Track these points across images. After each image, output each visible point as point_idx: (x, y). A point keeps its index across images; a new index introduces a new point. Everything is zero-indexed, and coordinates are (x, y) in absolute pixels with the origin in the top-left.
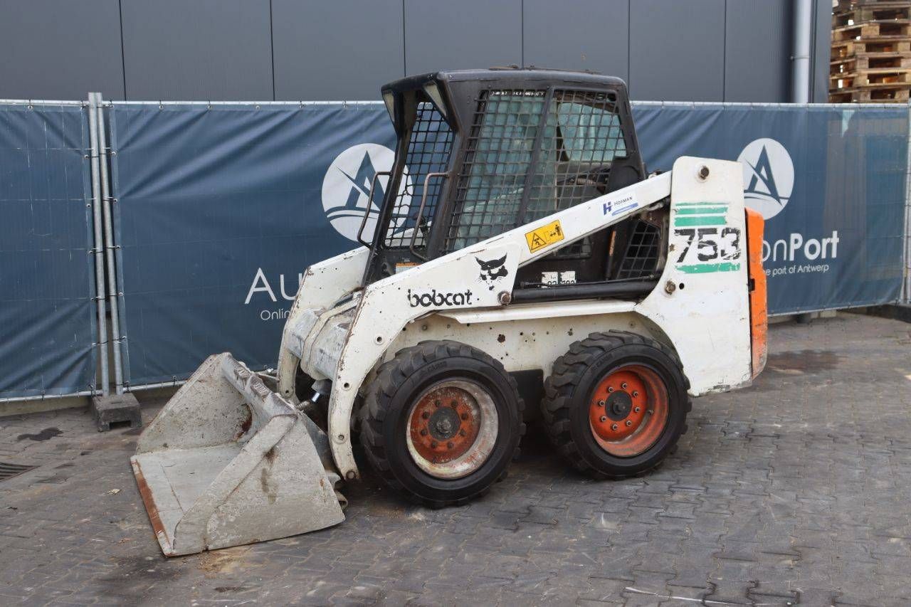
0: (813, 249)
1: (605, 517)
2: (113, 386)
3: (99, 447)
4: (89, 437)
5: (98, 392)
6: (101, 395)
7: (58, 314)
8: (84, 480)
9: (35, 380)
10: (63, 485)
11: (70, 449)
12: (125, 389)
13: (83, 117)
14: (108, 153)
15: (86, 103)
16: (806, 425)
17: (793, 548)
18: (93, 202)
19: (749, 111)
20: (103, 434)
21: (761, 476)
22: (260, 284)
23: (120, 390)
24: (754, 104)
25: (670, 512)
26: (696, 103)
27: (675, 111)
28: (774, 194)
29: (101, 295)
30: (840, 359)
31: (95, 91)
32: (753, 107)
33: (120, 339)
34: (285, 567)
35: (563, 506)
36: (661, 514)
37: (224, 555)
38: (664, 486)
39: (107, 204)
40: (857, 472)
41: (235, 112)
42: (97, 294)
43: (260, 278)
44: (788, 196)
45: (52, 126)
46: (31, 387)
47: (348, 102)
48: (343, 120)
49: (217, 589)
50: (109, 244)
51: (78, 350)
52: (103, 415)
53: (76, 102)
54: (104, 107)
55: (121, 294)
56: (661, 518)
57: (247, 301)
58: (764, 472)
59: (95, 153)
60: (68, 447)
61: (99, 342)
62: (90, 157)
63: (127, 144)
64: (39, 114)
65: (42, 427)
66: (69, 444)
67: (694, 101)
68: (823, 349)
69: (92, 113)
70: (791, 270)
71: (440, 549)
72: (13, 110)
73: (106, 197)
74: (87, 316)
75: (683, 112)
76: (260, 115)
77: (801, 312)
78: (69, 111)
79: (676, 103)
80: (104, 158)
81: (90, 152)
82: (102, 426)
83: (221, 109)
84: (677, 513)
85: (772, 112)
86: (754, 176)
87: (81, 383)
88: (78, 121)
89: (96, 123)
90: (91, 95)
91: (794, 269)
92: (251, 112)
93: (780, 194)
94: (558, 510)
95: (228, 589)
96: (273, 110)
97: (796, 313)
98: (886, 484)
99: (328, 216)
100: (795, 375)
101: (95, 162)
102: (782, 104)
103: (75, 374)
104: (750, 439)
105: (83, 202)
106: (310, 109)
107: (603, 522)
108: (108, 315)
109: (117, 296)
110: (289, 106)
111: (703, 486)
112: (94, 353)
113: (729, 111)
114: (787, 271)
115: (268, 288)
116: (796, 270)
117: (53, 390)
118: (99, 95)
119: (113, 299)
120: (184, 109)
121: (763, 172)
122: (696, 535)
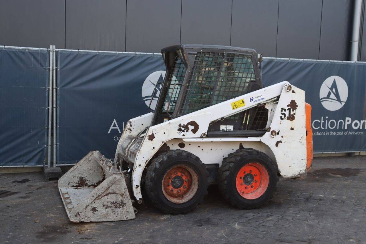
0: (356, 125)
1: (237, 224)
2: (52, 163)
3: (44, 187)
4: (41, 183)
5: (46, 166)
6: (47, 167)
7: (32, 133)
8: (36, 198)
9: (21, 159)
10: (29, 199)
11: (33, 187)
12: (57, 165)
13: (47, 55)
14: (56, 69)
15: (49, 49)
16: (334, 197)
17: (309, 240)
18: (49, 89)
19: (328, 64)
20: (46, 182)
21: (307, 214)
22: (115, 126)
23: (55, 165)
24: (331, 61)
25: (264, 224)
26: (305, 60)
27: (294, 63)
28: (339, 99)
29: (50, 126)
30: (361, 172)
31: (53, 45)
32: (330, 62)
33: (56, 145)
34: (108, 233)
35: (222, 219)
36: (260, 224)
37: (86, 227)
38: (265, 214)
39: (55, 90)
40: (348, 215)
41: (108, 55)
42: (48, 126)
43: (115, 123)
44: (345, 101)
45: (35, 58)
46: (19, 162)
47: (155, 54)
48: (152, 61)
49: (81, 238)
50: (55, 106)
51: (39, 148)
52: (47, 174)
53: (45, 49)
54: (56, 51)
55: (58, 126)
56: (259, 226)
57: (109, 132)
58: (309, 212)
59: (51, 69)
60: (32, 186)
61: (48, 145)
62: (49, 71)
63: (64, 66)
64: (30, 53)
65: (23, 178)
66: (32, 185)
67: (303, 59)
68: (356, 168)
69: (51, 53)
70: (345, 133)
71: (170, 230)
72: (20, 51)
73: (55, 87)
74: (44, 134)
75: (298, 63)
76: (118, 58)
77: (349, 152)
78: (42, 52)
79: (296, 59)
80: (54, 71)
81: (49, 69)
82: (46, 179)
83: (103, 54)
84: (267, 224)
85: (339, 64)
86: (329, 92)
87: (39, 162)
88: (46, 56)
89: (52, 57)
90: (51, 46)
91: (347, 133)
92: (115, 56)
93: (342, 100)
94: (220, 220)
95: (85, 238)
96: (124, 55)
97: (347, 152)
98: (358, 220)
99: (144, 99)
100: (338, 177)
101: (51, 73)
102: (344, 61)
103: (38, 157)
104: (308, 200)
105: (45, 89)
106: (139, 56)
107: (236, 225)
108: (52, 135)
109: (56, 127)
110: (131, 54)
111: (281, 215)
112: (45, 149)
113: (319, 64)
114: (344, 133)
115: (117, 127)
116: (348, 133)
117: (29, 163)
118: (54, 46)
119: (55, 128)
120: (88, 53)
121: (334, 90)
122: (272, 232)
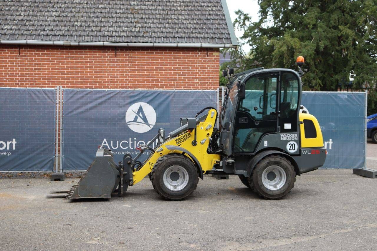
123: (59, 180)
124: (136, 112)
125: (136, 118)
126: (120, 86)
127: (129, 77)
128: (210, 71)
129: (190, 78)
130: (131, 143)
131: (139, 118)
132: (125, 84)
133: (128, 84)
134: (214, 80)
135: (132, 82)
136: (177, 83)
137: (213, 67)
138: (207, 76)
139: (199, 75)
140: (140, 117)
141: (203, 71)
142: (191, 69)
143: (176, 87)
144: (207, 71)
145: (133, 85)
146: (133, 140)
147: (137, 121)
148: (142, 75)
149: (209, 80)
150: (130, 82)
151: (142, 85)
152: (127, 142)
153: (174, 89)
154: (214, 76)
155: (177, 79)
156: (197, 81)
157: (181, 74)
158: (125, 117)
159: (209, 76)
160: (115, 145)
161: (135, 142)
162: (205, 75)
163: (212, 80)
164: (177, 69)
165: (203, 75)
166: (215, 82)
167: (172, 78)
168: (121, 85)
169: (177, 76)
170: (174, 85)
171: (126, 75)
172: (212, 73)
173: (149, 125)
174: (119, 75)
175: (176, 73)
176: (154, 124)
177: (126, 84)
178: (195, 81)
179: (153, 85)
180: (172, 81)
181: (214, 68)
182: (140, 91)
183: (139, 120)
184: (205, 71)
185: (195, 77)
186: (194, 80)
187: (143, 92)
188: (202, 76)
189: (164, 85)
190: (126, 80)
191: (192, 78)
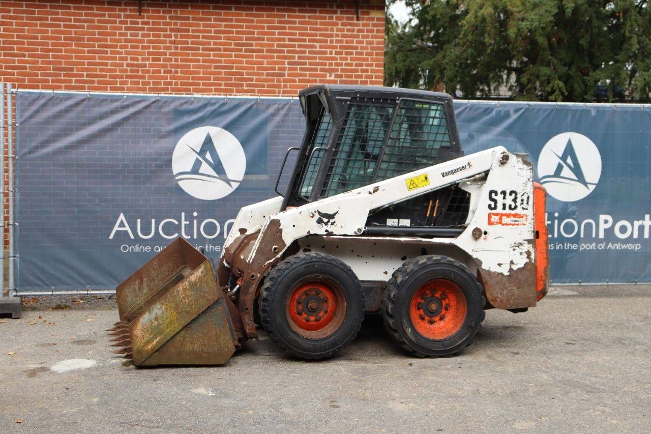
123: (9, 316)
124: (198, 151)
125: (197, 164)
126: (151, 86)
127: (172, 66)
128: (362, 54)
129: (316, 70)
130: (185, 225)
131: (204, 164)
132: (162, 81)
133: (170, 83)
134: (371, 77)
135: (180, 78)
136: (285, 81)
137: (369, 46)
138: (356, 65)
139: (337, 64)
140: (206, 161)
141: (347, 53)
142: (318, 49)
143: (284, 92)
144: (357, 53)
145: (182, 84)
146: (189, 218)
147: (200, 172)
148: (204, 61)
149: (361, 77)
150: (174, 78)
151: (204, 84)
152: (177, 223)
153: (279, 96)
154: (371, 65)
155: (286, 72)
156: (333, 78)
157: (296, 60)
158: (170, 161)
159: (361, 65)
160: (146, 231)
161: (195, 221)
162: (351, 65)
163: (367, 77)
164: (285, 49)
165: (346, 65)
166: (374, 79)
167: (274, 69)
168: (154, 83)
169: (287, 66)
170: (279, 87)
171: (165, 60)
172: (367, 60)
173: (228, 182)
174: (148, 59)
175: (285, 58)
176: (241, 179)
177: (165, 83)
178: (328, 78)
179: (231, 85)
180: (275, 78)
181: (372, 48)
182: (206, 99)
183: (205, 168)
184: (352, 54)
185: (327, 67)
186: (325, 76)
187: (214, 101)
188: (344, 67)
189: (256, 86)
190: (165, 72)
191: (321, 70)
